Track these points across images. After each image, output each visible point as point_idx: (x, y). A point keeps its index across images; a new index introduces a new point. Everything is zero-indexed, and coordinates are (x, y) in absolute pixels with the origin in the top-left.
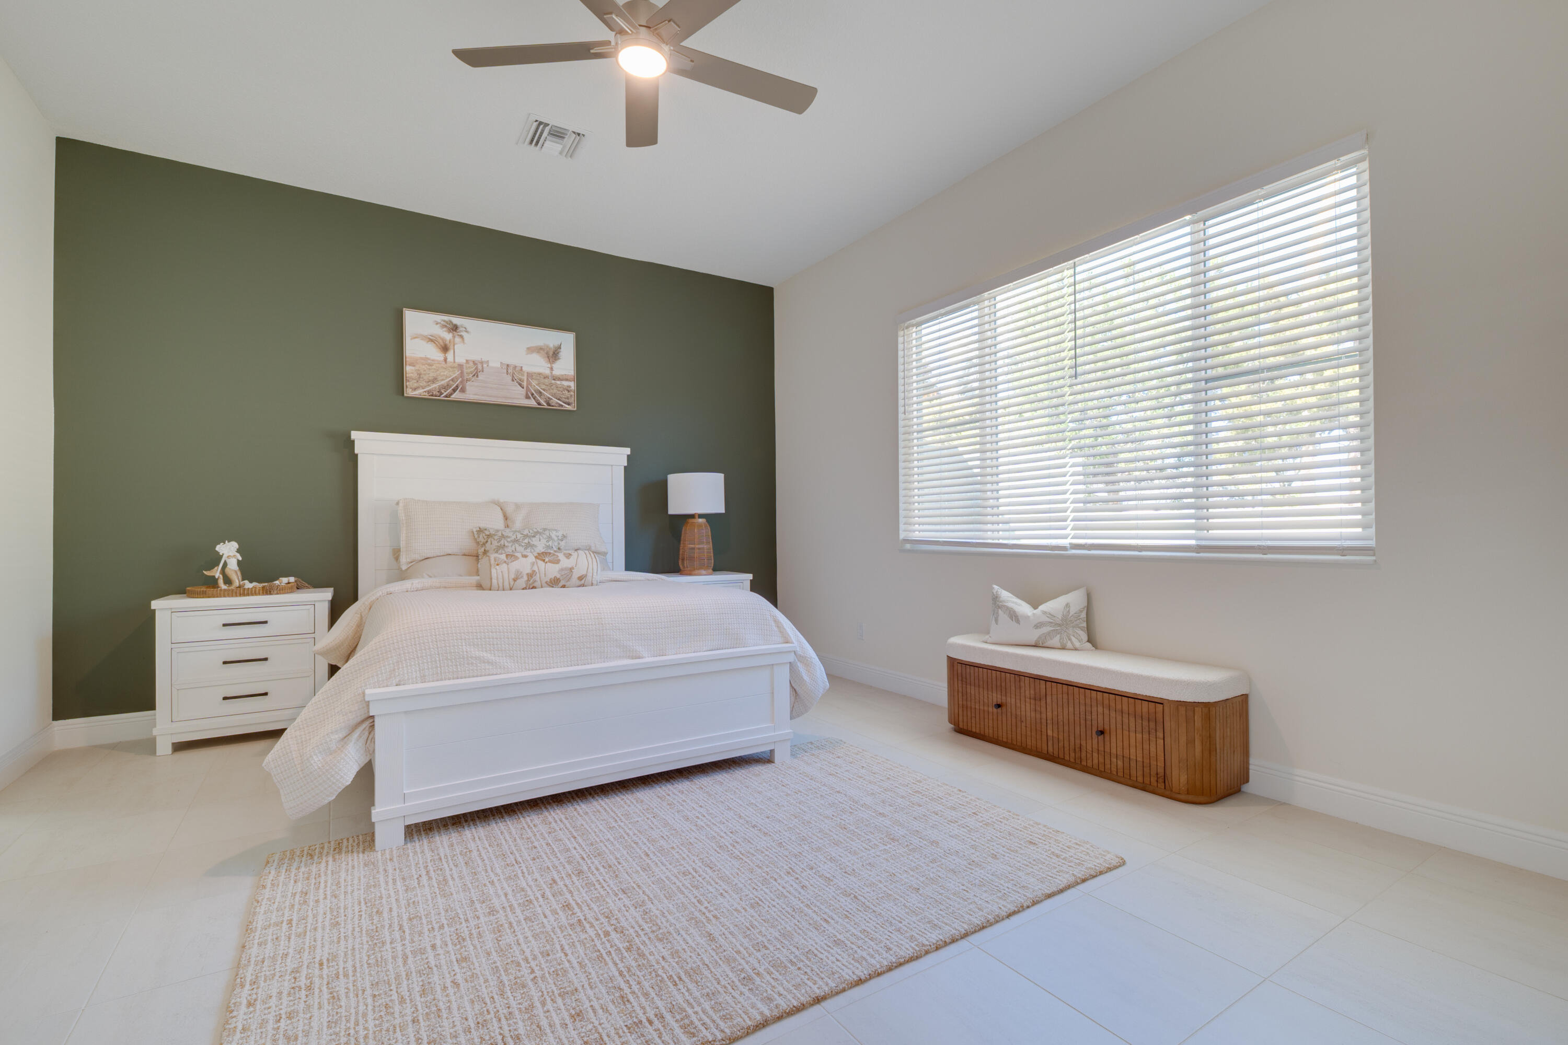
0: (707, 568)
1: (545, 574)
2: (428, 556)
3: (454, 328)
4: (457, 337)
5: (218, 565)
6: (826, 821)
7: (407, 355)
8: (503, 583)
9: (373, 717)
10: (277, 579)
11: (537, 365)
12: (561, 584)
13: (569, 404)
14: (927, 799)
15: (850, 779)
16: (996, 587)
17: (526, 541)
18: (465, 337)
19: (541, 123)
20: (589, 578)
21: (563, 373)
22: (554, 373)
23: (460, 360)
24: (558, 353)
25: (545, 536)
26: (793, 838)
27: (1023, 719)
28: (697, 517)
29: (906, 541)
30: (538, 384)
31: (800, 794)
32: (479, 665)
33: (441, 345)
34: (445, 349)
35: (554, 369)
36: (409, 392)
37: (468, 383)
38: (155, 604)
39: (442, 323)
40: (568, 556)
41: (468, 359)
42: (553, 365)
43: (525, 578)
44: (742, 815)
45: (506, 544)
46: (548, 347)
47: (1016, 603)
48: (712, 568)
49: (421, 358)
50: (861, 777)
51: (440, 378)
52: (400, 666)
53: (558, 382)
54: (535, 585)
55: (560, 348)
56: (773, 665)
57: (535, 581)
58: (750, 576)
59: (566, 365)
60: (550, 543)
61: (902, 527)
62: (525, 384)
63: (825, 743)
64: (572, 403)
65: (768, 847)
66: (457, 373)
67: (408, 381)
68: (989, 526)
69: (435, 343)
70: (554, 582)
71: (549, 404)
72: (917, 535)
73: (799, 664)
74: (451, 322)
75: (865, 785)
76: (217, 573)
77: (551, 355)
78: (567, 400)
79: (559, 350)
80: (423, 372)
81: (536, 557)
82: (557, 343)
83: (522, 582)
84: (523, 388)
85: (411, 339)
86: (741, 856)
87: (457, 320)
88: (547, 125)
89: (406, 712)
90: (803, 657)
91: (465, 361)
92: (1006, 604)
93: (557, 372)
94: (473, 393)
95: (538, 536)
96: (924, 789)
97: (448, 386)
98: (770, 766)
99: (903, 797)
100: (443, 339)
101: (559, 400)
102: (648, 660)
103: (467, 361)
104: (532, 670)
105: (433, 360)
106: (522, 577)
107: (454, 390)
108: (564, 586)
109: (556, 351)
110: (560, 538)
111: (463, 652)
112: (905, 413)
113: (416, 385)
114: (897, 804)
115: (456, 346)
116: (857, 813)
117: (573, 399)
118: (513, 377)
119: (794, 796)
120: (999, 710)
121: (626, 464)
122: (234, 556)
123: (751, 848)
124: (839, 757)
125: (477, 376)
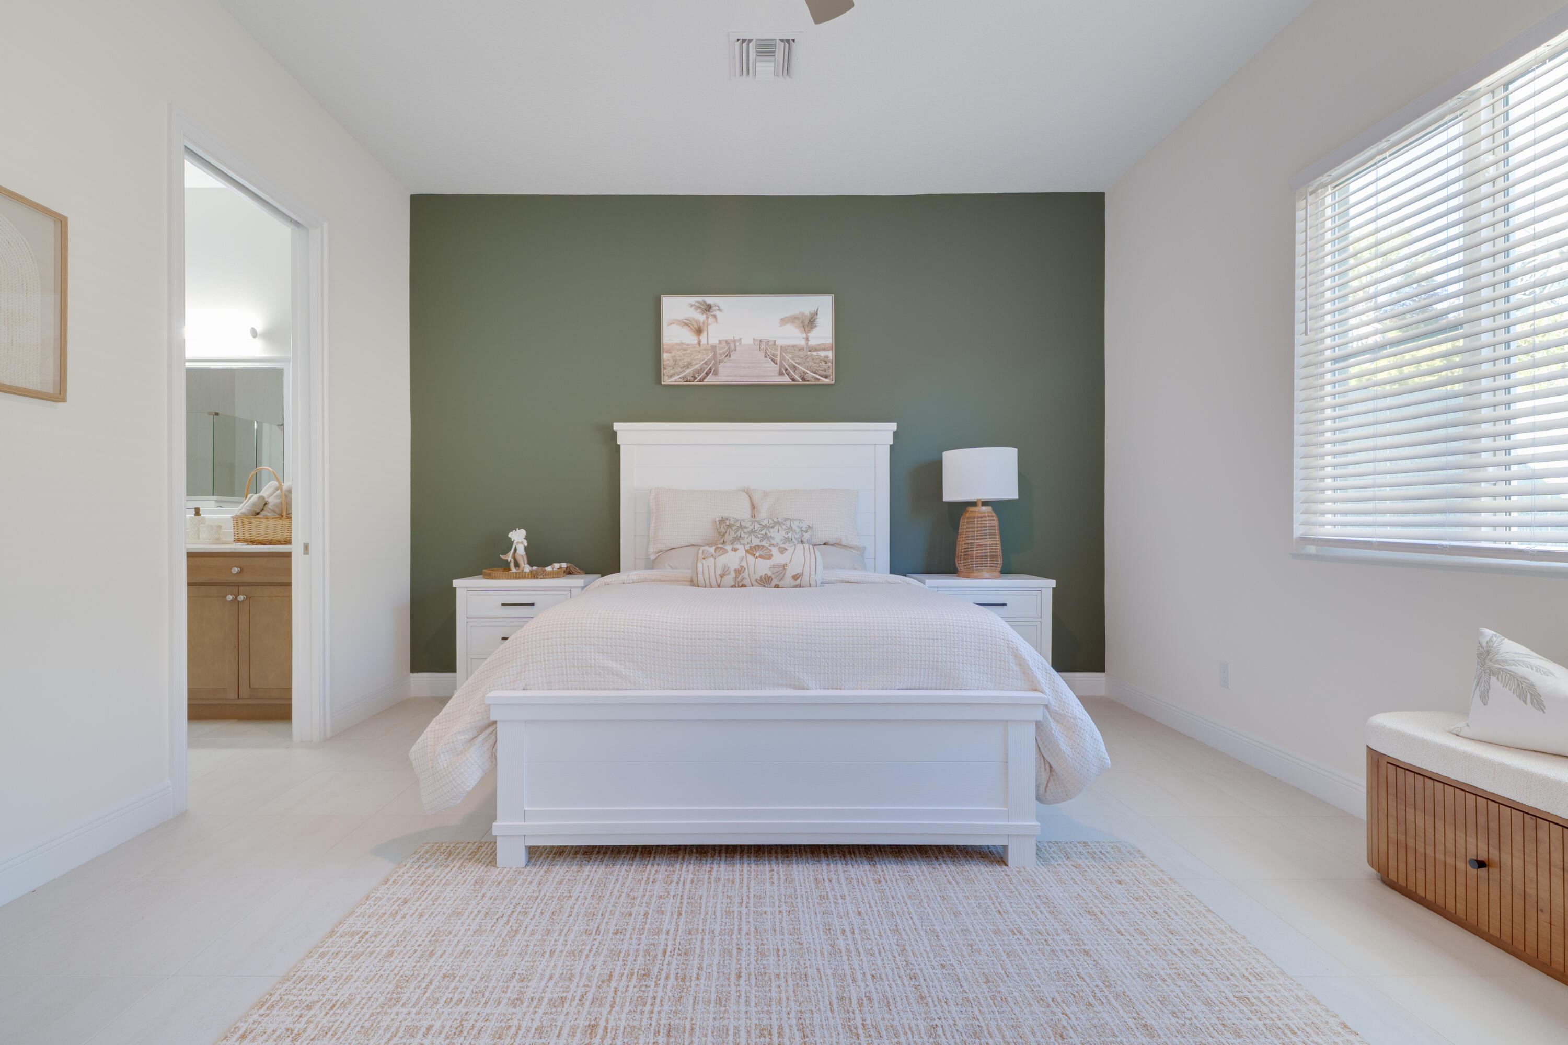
0: (992, 569)
1: (754, 571)
2: (673, 546)
3: (708, 308)
4: (710, 317)
5: (510, 550)
6: (1036, 1007)
7: (664, 341)
8: (709, 579)
9: (495, 722)
10: (550, 564)
11: (792, 336)
12: (773, 583)
13: (826, 377)
14: (1260, 1024)
15: (1119, 932)
16: (1488, 632)
17: (763, 532)
18: (718, 316)
19: (744, 41)
20: (805, 578)
21: (818, 342)
22: (810, 343)
23: (713, 341)
24: (814, 320)
25: (784, 527)
26: (960, 1023)
27: (1544, 904)
28: (980, 504)
29: (1306, 540)
30: (792, 358)
31: (1018, 935)
32: (607, 676)
33: (695, 328)
34: (699, 331)
35: (810, 339)
36: (666, 380)
37: (721, 364)
38: (456, 583)
39: (697, 304)
40: (782, 551)
41: (721, 339)
42: (809, 335)
43: (733, 574)
44: (908, 948)
45: (743, 535)
46: (803, 314)
47: (1538, 669)
48: (1000, 569)
49: (677, 344)
50: (1142, 934)
51: (694, 362)
52: (527, 669)
53: (815, 353)
54: (745, 582)
55: (817, 314)
56: (1007, 721)
57: (743, 579)
58: (1053, 583)
59: (824, 333)
60: (790, 535)
61: (1298, 517)
62: (778, 359)
63: (1109, 849)
64: (830, 376)
65: (910, 1028)
66: (711, 355)
67: (665, 369)
68: (1485, 517)
69: (689, 326)
70: (765, 581)
71: (804, 379)
72: (1328, 532)
73: (1053, 724)
74: (704, 302)
75: (1143, 953)
76: (509, 557)
77: (806, 323)
78: (824, 373)
79: (816, 316)
80: (678, 358)
81: (747, 551)
82: (813, 310)
83: (729, 579)
84: (776, 364)
85: (668, 326)
86: (860, 1031)
87: (710, 300)
88: (750, 41)
89: (526, 721)
90: (1061, 715)
91: (718, 342)
92: (1512, 668)
93: (813, 342)
94: (726, 375)
95: (776, 527)
96: (1261, 996)
97: (702, 369)
98: (998, 868)
99: (1208, 1003)
100: (697, 322)
101: (815, 373)
102: (815, 693)
103: (720, 341)
104: (668, 689)
105: (688, 345)
106: (729, 573)
107: (707, 374)
108: (777, 586)
109: (812, 318)
110: (804, 529)
111: (590, 660)
112: (1306, 333)
113: (672, 372)
114: (1188, 1015)
115: (709, 327)
116: (1099, 1008)
117: (831, 371)
118: (766, 353)
119: (1005, 938)
120: (1482, 872)
121: (892, 443)
122: (522, 542)
123: (883, 1019)
124: (1120, 883)
125: (730, 356)
